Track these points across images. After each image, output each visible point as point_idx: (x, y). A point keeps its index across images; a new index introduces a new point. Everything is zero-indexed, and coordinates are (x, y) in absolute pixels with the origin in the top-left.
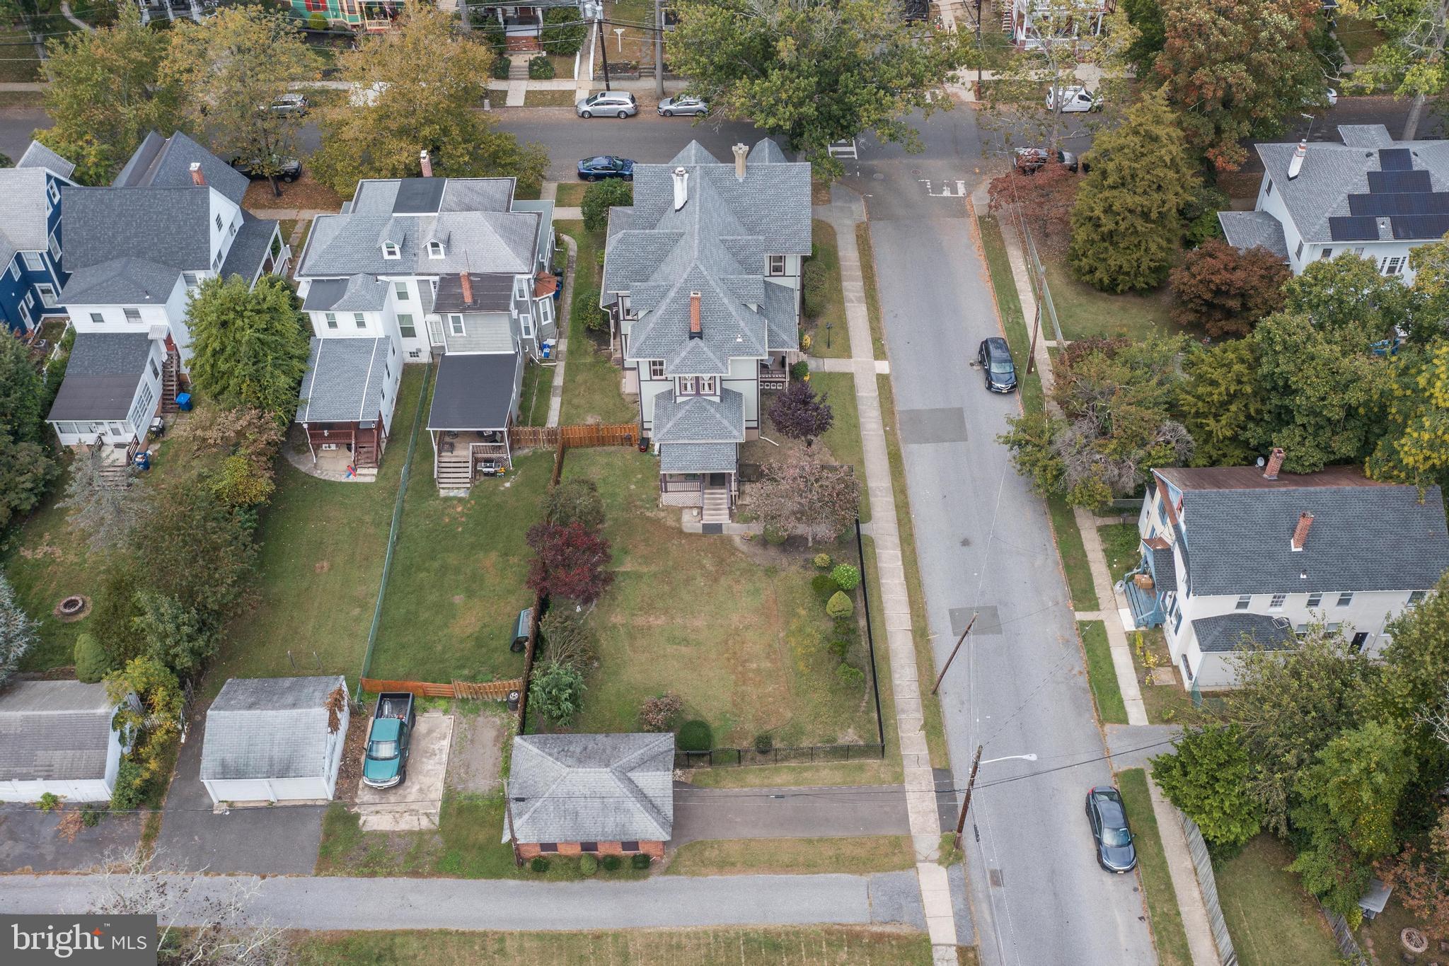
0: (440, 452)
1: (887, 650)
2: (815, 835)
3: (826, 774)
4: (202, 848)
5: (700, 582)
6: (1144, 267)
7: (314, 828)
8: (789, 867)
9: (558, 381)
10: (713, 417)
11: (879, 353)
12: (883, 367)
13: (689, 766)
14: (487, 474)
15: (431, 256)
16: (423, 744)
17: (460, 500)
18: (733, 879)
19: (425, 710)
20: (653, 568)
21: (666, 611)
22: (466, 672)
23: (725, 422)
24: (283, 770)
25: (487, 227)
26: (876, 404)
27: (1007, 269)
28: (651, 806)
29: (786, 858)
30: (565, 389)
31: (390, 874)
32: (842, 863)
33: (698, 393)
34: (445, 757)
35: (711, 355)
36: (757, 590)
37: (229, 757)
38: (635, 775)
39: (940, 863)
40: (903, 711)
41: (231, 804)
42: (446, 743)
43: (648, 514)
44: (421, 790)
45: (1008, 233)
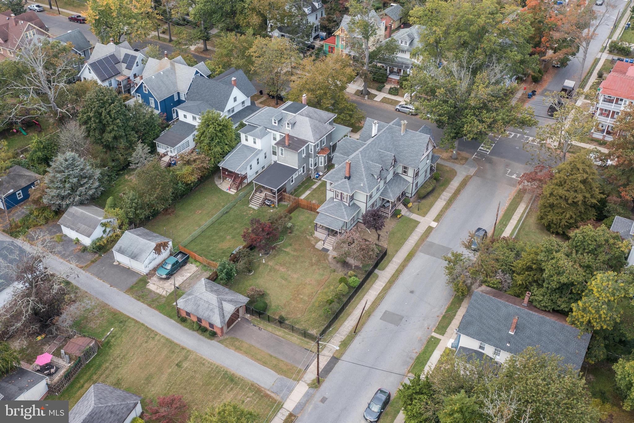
0: (256, 191)
1: (351, 312)
2: (274, 355)
3: (295, 339)
4: (103, 271)
5: (307, 264)
6: (562, 223)
7: (135, 280)
8: (257, 360)
9: (314, 187)
10: (342, 209)
11: (437, 219)
12: (434, 224)
13: (253, 315)
14: (267, 205)
15: (287, 128)
16: (183, 272)
17: (254, 209)
18: (238, 354)
19: (192, 263)
20: (295, 254)
21: (288, 268)
22: (213, 258)
23: (345, 213)
24: (134, 257)
25: (308, 124)
26: (420, 235)
27: (515, 209)
28: (222, 315)
29: (259, 357)
30: (315, 190)
31: (143, 302)
32: (277, 368)
33: (341, 200)
34: (185, 278)
35: (348, 186)
36: (323, 275)
37: (123, 246)
38: (224, 303)
39: (308, 385)
40: (339, 333)
41: (119, 263)
42: (189, 275)
43: (308, 237)
45: (527, 197)
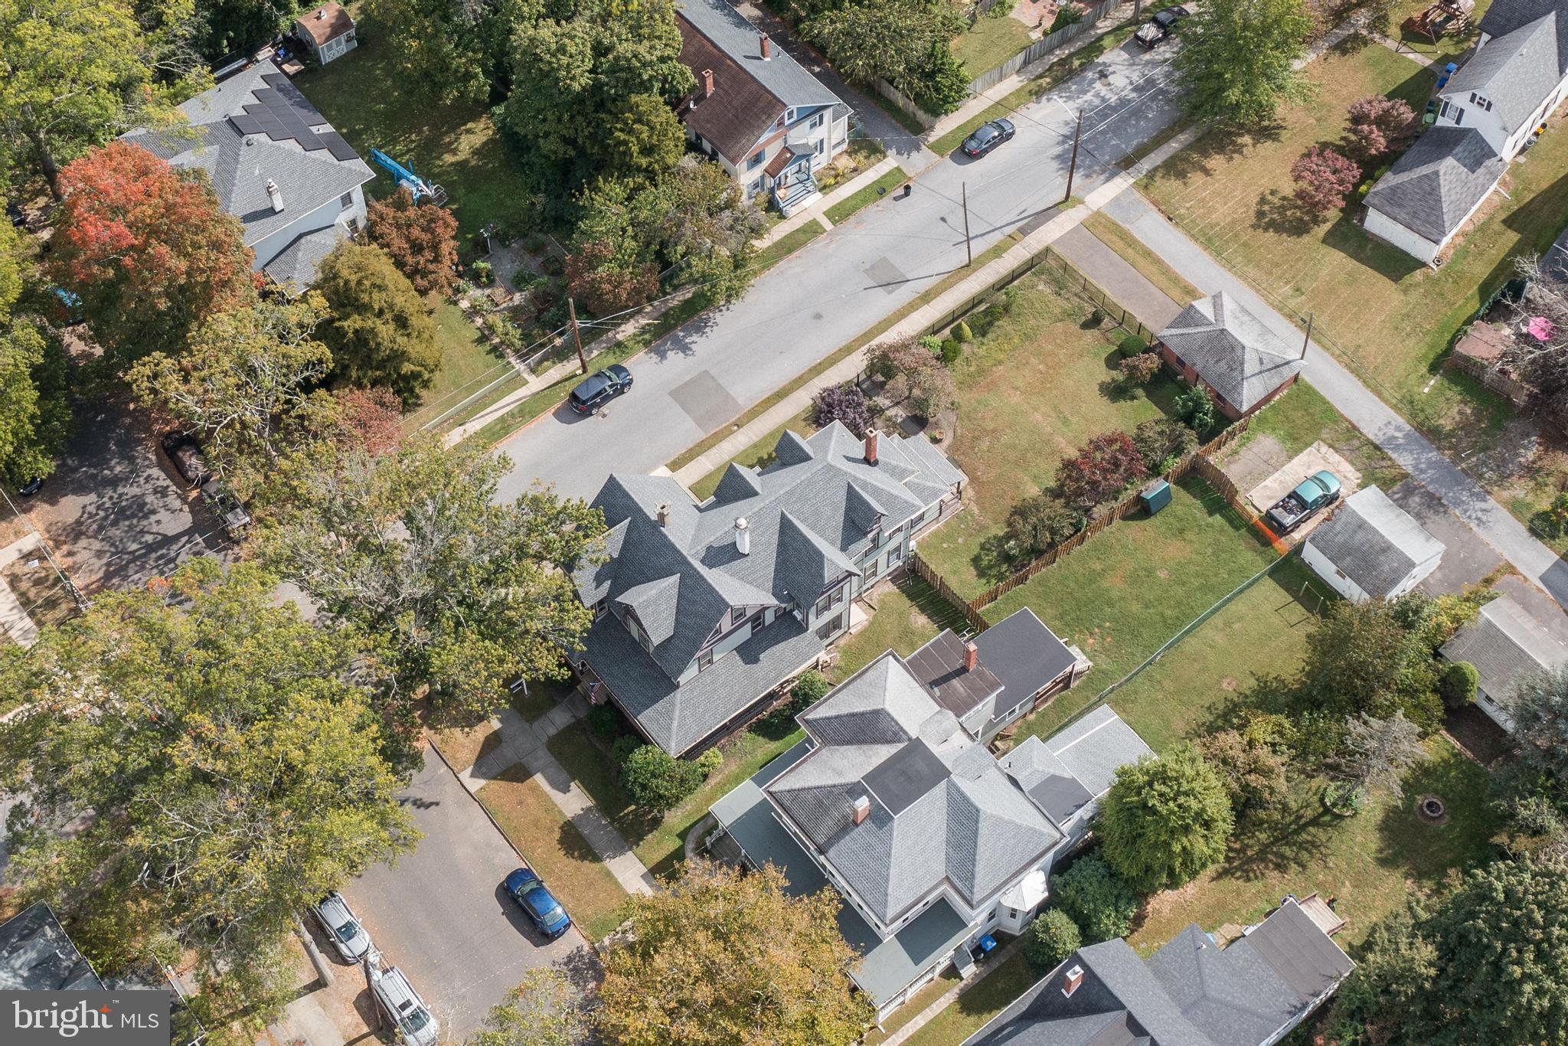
2: (1128, 265)
5: (1004, 439)
21: (1048, 442)
32: (1130, 241)
39: (1083, 203)
40: (999, 273)
43: (976, 511)
44: (1309, 467)
